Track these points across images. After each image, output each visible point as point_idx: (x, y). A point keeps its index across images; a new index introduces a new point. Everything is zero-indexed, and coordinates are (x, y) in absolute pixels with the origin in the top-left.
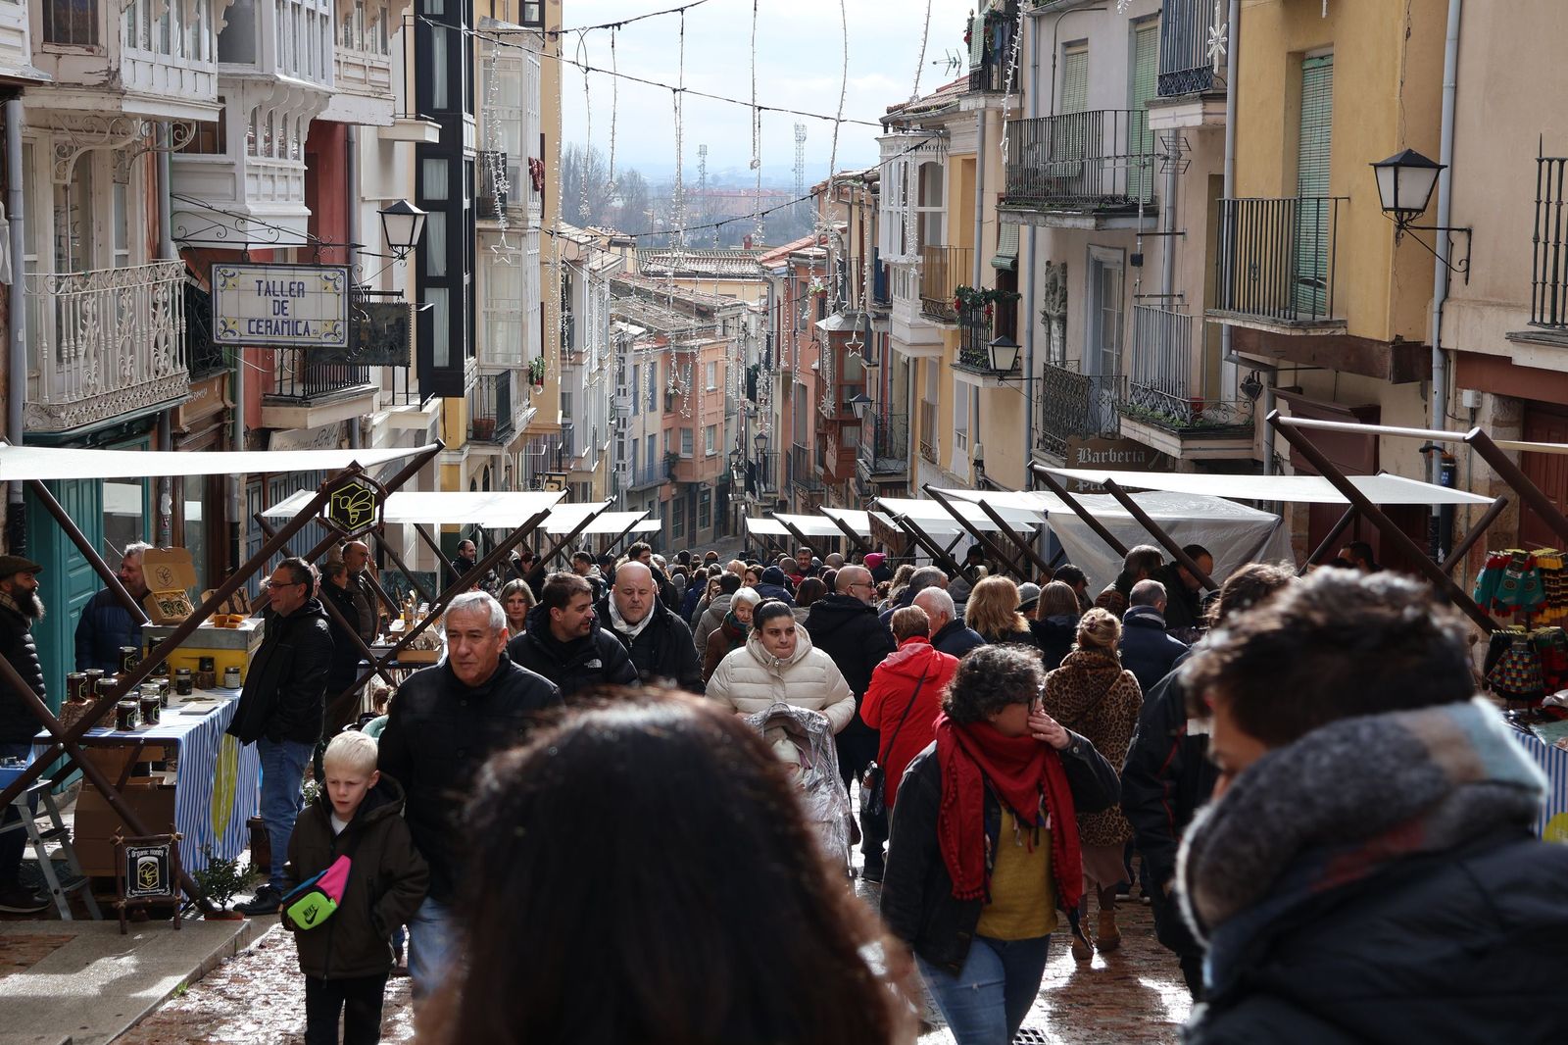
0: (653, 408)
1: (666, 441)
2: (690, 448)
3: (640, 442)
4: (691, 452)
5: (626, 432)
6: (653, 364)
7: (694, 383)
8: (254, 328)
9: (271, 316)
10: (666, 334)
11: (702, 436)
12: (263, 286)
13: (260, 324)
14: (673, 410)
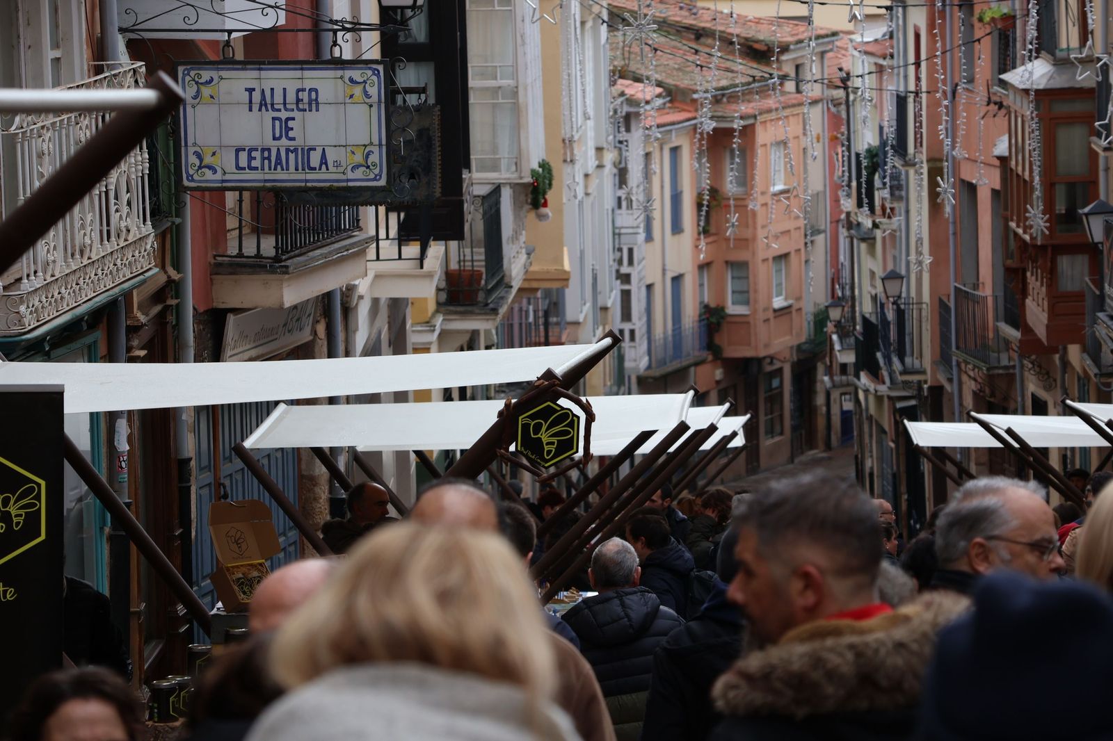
0: (677, 228)
1: (701, 285)
2: (743, 296)
3: (658, 290)
4: (747, 303)
5: (635, 272)
6: (675, 151)
7: (745, 179)
8: (243, 161)
9: (269, 142)
10: (695, 96)
11: (763, 273)
12: (257, 97)
13: (254, 154)
14: (713, 230)
